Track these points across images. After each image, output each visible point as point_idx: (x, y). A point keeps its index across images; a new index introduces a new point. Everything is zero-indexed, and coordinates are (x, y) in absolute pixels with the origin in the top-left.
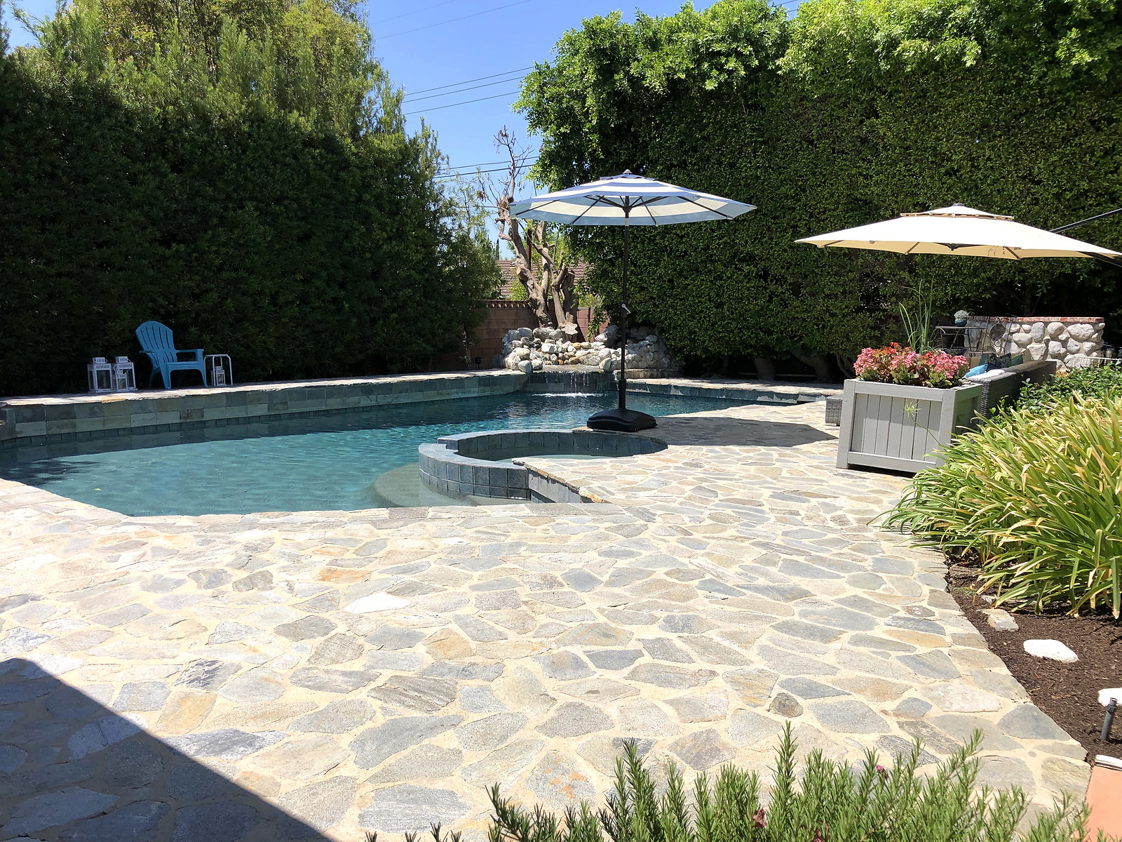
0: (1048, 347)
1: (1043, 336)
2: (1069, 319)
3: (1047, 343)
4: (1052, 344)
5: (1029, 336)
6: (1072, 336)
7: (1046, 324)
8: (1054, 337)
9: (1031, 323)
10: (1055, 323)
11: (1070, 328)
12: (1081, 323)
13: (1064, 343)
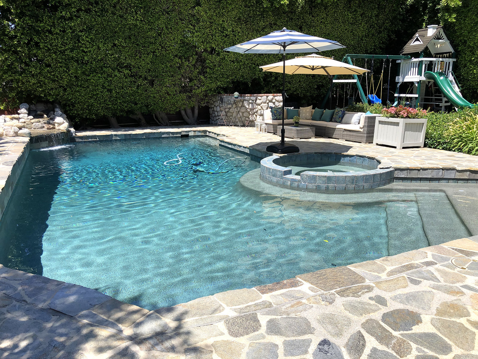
0: (268, 105)
1: (266, 101)
2: (275, 95)
3: (268, 103)
4: (270, 103)
5: (261, 101)
6: (276, 100)
7: (267, 97)
8: (271, 101)
9: (261, 96)
10: (270, 96)
11: (276, 98)
12: (279, 96)
13: (274, 103)
